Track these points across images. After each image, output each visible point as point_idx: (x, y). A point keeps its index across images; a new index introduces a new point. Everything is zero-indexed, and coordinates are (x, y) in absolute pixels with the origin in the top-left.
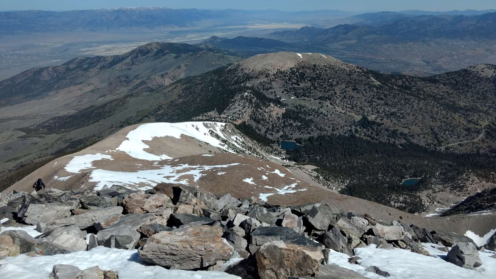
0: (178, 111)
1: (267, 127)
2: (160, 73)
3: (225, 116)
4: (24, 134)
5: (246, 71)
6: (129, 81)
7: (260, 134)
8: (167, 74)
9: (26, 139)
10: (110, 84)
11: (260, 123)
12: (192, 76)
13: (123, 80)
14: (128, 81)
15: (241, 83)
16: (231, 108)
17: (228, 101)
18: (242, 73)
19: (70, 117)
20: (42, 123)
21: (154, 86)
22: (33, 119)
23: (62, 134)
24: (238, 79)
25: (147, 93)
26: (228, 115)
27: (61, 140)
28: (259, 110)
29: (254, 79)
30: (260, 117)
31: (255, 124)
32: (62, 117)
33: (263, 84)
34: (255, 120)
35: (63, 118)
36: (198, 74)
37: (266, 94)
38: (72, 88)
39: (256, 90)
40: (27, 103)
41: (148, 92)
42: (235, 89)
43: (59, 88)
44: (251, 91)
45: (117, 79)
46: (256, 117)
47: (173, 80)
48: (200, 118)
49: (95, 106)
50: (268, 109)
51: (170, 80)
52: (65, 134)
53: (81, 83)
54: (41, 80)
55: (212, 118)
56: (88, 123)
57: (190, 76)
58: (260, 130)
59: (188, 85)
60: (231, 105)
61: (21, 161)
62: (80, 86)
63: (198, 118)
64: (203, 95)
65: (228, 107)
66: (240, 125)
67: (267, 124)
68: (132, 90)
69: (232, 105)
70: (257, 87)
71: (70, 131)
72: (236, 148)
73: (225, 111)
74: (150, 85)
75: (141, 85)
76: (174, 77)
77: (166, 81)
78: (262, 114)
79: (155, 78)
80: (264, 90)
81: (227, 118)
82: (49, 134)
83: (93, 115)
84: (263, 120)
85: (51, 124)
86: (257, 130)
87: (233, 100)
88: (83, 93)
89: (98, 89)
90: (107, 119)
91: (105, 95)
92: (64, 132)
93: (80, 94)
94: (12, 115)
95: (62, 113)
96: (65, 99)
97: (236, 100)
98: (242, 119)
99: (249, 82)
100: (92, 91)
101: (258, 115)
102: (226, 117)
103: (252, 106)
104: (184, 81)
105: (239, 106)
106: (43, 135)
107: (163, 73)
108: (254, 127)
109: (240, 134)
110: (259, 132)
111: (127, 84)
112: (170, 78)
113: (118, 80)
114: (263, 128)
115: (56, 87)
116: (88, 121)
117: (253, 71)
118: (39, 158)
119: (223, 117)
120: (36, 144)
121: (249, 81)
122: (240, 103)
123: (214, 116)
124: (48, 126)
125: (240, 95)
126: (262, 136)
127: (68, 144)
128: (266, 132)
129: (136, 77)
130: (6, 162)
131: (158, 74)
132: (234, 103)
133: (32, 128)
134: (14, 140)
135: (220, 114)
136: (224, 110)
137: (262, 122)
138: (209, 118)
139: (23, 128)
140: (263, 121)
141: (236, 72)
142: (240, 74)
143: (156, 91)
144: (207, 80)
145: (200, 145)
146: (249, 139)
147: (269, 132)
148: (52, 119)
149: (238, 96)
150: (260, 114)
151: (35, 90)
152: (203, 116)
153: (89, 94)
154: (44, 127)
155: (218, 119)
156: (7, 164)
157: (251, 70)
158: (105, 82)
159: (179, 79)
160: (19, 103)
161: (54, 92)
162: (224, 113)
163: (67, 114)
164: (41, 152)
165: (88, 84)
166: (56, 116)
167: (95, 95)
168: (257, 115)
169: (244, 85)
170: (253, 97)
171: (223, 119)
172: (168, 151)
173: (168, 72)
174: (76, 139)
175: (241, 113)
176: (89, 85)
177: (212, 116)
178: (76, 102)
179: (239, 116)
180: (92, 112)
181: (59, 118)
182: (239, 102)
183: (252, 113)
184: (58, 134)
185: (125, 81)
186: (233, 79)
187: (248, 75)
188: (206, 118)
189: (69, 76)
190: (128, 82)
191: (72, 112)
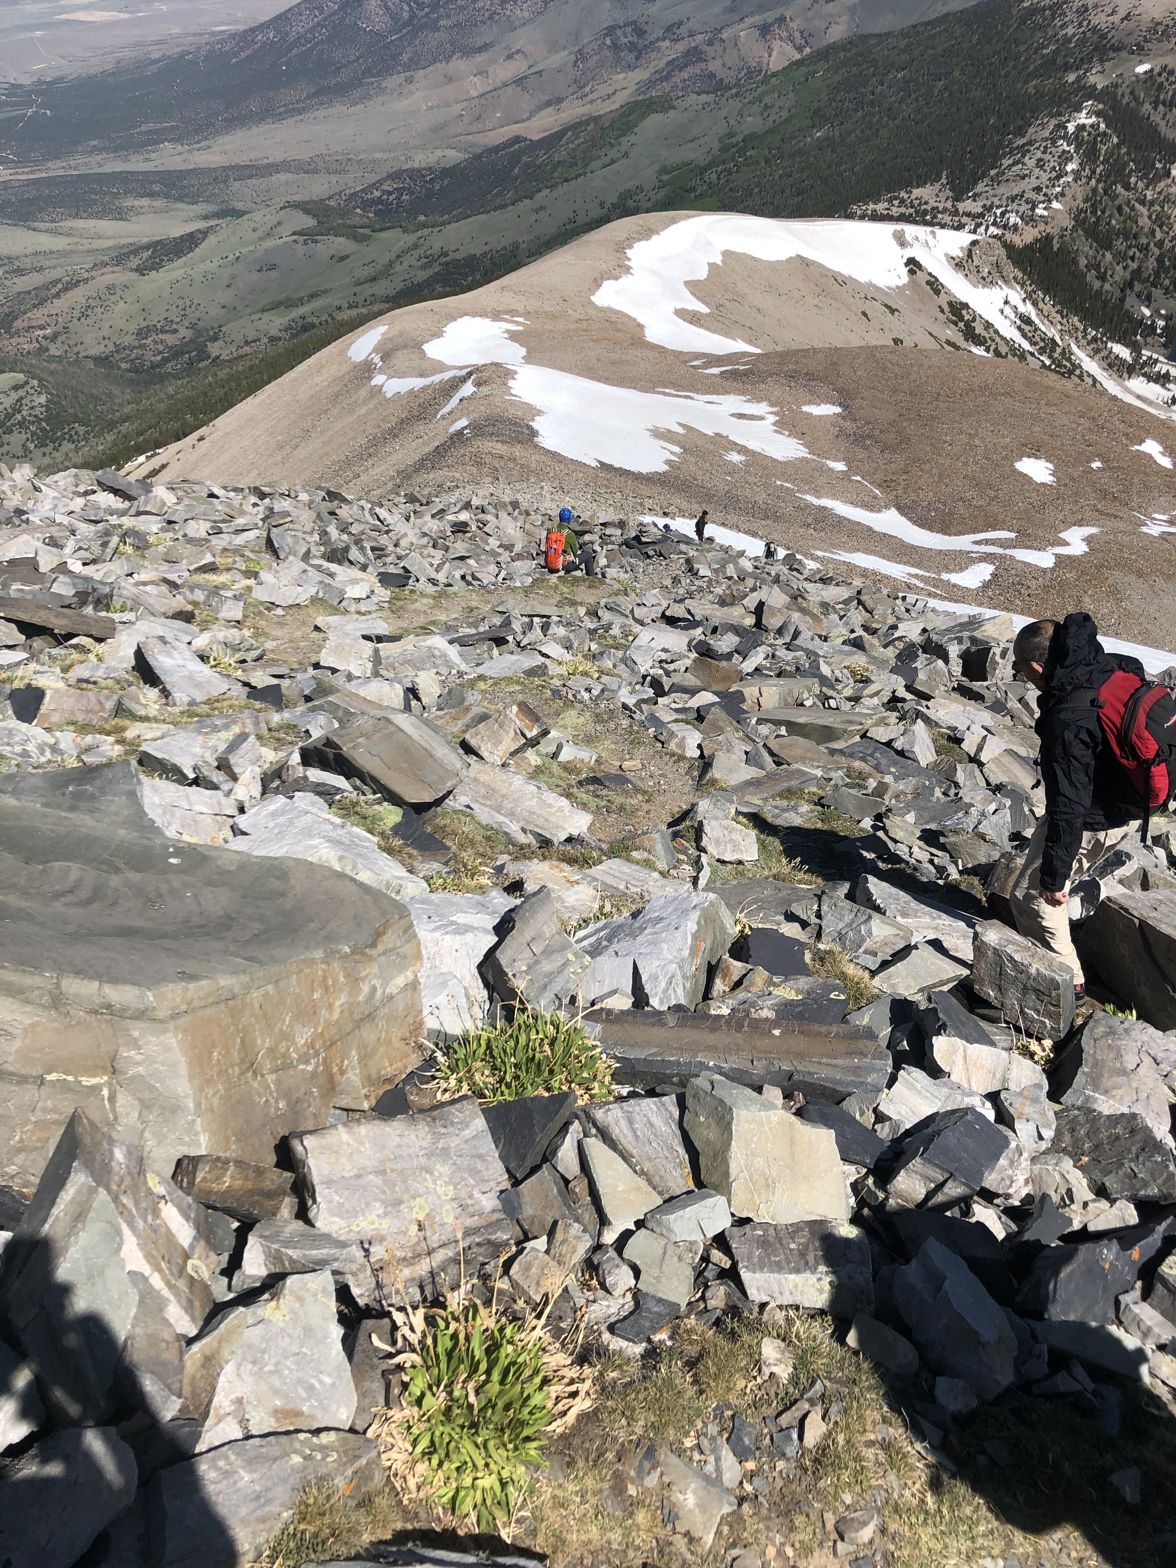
0: (805, 175)
1: (1134, 265)
2: (757, 19)
3: (975, 207)
4: (310, 222)
5: (1099, 19)
6: (645, 47)
7: (1099, 292)
8: (782, 20)
9: (316, 242)
10: (581, 56)
11: (1109, 247)
12: (876, 32)
13: (626, 40)
14: (640, 46)
15: (1067, 68)
16: (1005, 178)
17: (1000, 145)
18: (1080, 25)
19: (446, 172)
20: (362, 191)
21: (732, 73)
22: (336, 172)
23: (419, 233)
24: (1056, 52)
25: (704, 98)
26: (988, 203)
27: (416, 253)
28: (1119, 189)
29: (1124, 54)
30: (1114, 222)
31: (1087, 249)
32: (419, 170)
33: (1159, 80)
34: (1092, 232)
35: (424, 176)
36: (899, 27)
37: (1163, 124)
38: (459, 65)
39: (1124, 102)
40: (320, 113)
41: (707, 93)
42: (1039, 95)
43: (414, 64)
44: (1101, 106)
45: (606, 35)
46: (1098, 219)
47: (800, 49)
48: (881, 207)
49: (525, 139)
50: (1158, 190)
51: (789, 48)
52: (426, 231)
53: (485, 47)
54: (360, 29)
55: (925, 213)
56: (499, 201)
57: (867, 32)
58: (1102, 278)
59: (855, 70)
60: (1006, 162)
61: (302, 310)
62: (479, 58)
63: (871, 206)
64: (906, 115)
65: (993, 172)
66: (1029, 248)
67: (1138, 254)
68: (651, 84)
69: (1013, 164)
70: (1132, 93)
71: (443, 224)
72: (998, 339)
73: (980, 187)
74: (714, 66)
75: (686, 66)
76: (807, 36)
77: (774, 53)
78: (1127, 209)
79: (737, 37)
80: (1155, 104)
81: (982, 215)
82: (382, 230)
83: (516, 171)
84: (1126, 234)
85: (390, 193)
86: (1091, 276)
87: (1020, 142)
88: (490, 88)
89: (539, 73)
90: (560, 190)
91: (559, 100)
92: (424, 226)
93: (481, 91)
94: (277, 156)
95: (421, 159)
96: (431, 108)
97: (1030, 143)
98: (1041, 227)
99: (1099, 68)
100: (519, 81)
101: (1107, 213)
102: (980, 210)
103: (1093, 172)
104: (842, 54)
105: (1042, 167)
106: (367, 231)
107: (770, 16)
108: (1083, 262)
109: (1023, 285)
110: (1097, 284)
111: (637, 58)
112: (791, 38)
113: (608, 42)
114: (1119, 268)
115: (405, 57)
116: (500, 194)
117: (1127, 17)
118: (350, 307)
119: (967, 210)
120: (342, 259)
121: (1102, 61)
122: (1047, 157)
123: (932, 204)
124: (379, 201)
125: (1054, 122)
126: (1105, 303)
127: (436, 268)
128: (1130, 285)
129: (671, 31)
130: (263, 311)
131: (748, 21)
132: (1024, 156)
133: (332, 203)
134: (285, 239)
135: (957, 198)
136: (975, 183)
137: (1120, 244)
138: (912, 210)
139: (306, 203)
140: (1126, 238)
141: (1054, 19)
142: (1070, 31)
143: (734, 91)
144: (931, 52)
145: (864, 314)
146: (1053, 310)
147: (1137, 287)
148: (392, 177)
149: (1043, 126)
150: (1119, 209)
151: (344, 66)
152: (890, 201)
153: (509, 90)
154: (366, 205)
155: (947, 219)
156: (266, 317)
157: (1122, 13)
158: (565, 48)
159: (825, 43)
160: (300, 111)
161: (398, 79)
162: (975, 197)
163: (438, 163)
164: (358, 289)
165: (506, 52)
166: (405, 167)
167: (528, 97)
168: (1103, 212)
169: (1079, 79)
170: (1105, 134)
171: (965, 220)
172: (748, 324)
173: (788, 14)
174: (459, 256)
175: (1042, 198)
176: (509, 57)
177: (926, 203)
178: (466, 120)
179: (1033, 209)
180: (515, 158)
181: (413, 174)
182: (1044, 152)
183: (1086, 200)
184: (405, 231)
185: (632, 47)
186: (1036, 52)
187: (1103, 36)
188: (903, 210)
189: (448, 17)
190: (640, 52)
191: (453, 156)
